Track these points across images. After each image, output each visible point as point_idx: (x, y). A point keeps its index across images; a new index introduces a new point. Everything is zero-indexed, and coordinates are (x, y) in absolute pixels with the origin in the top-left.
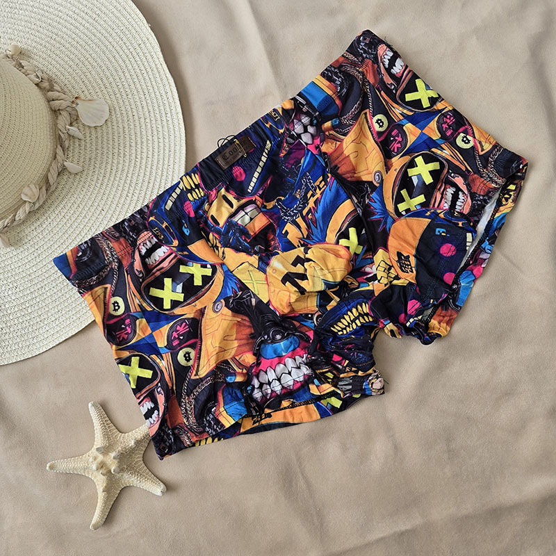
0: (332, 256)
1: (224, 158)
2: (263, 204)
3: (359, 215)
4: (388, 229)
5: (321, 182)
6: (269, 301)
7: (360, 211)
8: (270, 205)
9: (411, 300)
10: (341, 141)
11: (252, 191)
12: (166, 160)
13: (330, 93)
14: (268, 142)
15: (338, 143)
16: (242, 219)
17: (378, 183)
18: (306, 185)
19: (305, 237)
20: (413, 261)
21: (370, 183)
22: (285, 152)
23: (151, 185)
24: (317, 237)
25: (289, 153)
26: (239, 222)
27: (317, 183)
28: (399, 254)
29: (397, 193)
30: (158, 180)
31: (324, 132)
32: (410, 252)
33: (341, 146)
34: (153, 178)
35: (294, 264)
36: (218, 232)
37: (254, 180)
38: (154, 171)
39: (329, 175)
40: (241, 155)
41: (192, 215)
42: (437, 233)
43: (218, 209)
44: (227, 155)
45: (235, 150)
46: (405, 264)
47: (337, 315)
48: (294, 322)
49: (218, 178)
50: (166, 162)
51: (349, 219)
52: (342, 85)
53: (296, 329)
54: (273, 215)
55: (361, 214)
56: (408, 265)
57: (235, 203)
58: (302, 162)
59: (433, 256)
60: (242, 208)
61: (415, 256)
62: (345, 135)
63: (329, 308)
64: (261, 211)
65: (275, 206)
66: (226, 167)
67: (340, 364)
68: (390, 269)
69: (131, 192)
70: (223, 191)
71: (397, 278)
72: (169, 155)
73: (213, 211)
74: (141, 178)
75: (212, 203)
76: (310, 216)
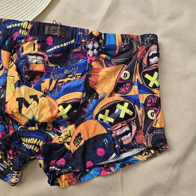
0: (49, 109)
1: (49, 29)
2: (47, 62)
3: (80, 103)
4: (85, 120)
5: (79, 75)
6: (7, 102)
7: (82, 101)
8: (51, 65)
9: (63, 158)
10: (103, 67)
11: (48, 52)
12: (30, 10)
13: (118, 45)
14: (74, 40)
15: (101, 67)
16: (33, 60)
17: (100, 97)
18: (73, 71)
19: (50, 90)
20: (82, 142)
21: (98, 95)
22: (77, 50)
23: (14, 14)
24: (54, 95)
25: (78, 52)
26: (30, 59)
27: (77, 74)
28: (79, 134)
29: (104, 109)
30: (19, 15)
31: (99, 57)
32: (85, 137)
33: (101, 69)
34: (18, 12)
35: (31, 97)
36: (19, 56)
37: (53, 49)
38: (21, 10)
39: (85, 76)
40: (57, 34)
41: (15, 39)
42: (104, 141)
43: (28, 47)
44: (51, 29)
45: (56, 30)
46: (78, 141)
47: (30, 135)
48: (10, 120)
49: (38, 34)
50: (29, 11)
51: (74, 101)
52: (125, 46)
53: (8, 124)
54: (48, 70)
55: (81, 103)
56: (78, 142)
57: (36, 51)
58: (80, 61)
59: (92, 149)
60: (37, 55)
61: (85, 141)
62: (107, 66)
63: (29, 128)
64: (45, 64)
65: (52, 67)
66: (46, 33)
67: (9, 156)
68: (69, 137)
69: (4, 9)
70: (36, 41)
71: (69, 143)
72: (33, 9)
73: (25, 46)
74: (14, 8)
75: (27, 42)
76: (60, 84)
